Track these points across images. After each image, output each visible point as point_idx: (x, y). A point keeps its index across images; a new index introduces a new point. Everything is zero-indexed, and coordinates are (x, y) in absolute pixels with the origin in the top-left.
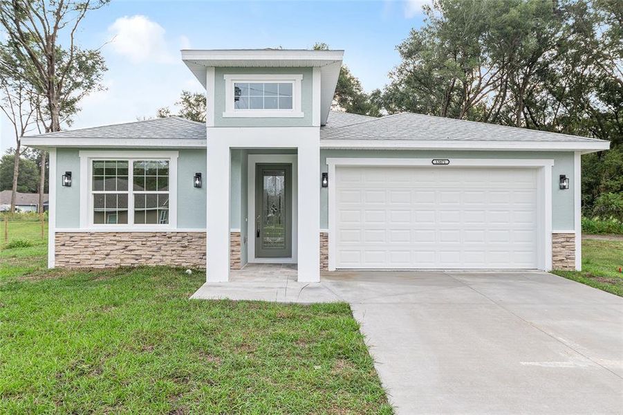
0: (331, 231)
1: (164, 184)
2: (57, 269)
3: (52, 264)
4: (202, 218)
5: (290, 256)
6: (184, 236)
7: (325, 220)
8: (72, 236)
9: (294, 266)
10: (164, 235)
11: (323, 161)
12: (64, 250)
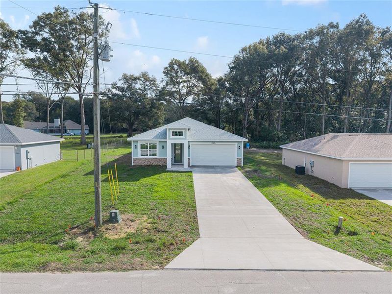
0: (190, 158)
1: (156, 148)
2: (133, 166)
3: (133, 165)
4: (166, 155)
5: (182, 162)
6: (160, 159)
7: (189, 155)
8: (137, 159)
9: (183, 165)
10: (156, 158)
11: (189, 143)
12: (135, 162)
